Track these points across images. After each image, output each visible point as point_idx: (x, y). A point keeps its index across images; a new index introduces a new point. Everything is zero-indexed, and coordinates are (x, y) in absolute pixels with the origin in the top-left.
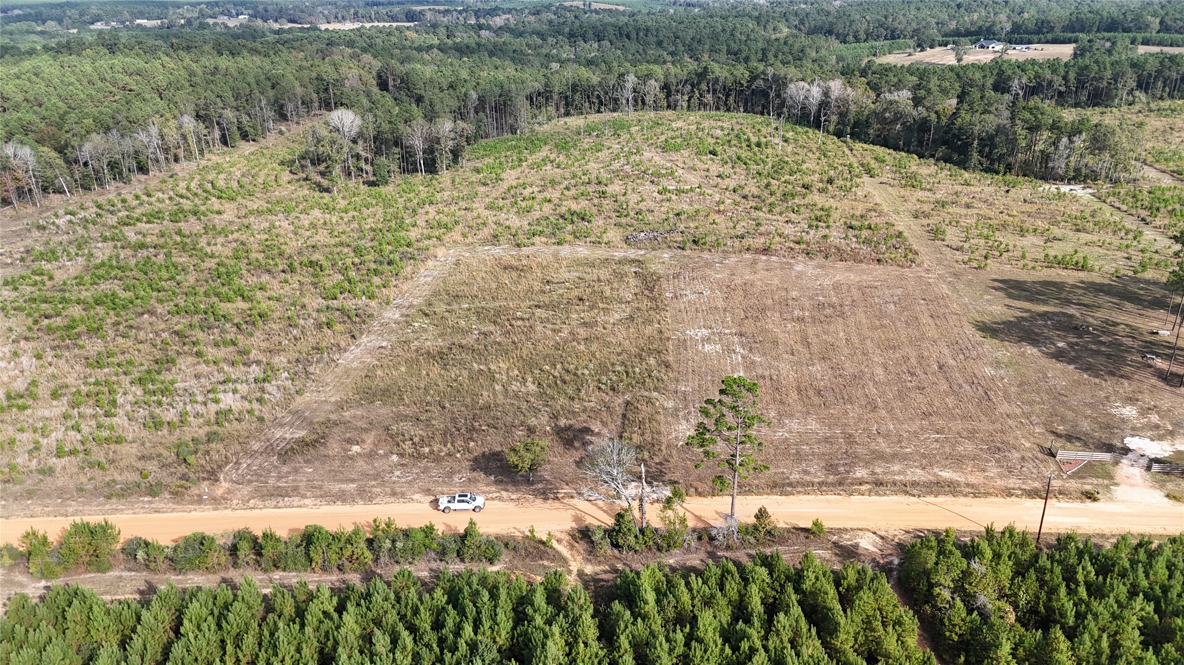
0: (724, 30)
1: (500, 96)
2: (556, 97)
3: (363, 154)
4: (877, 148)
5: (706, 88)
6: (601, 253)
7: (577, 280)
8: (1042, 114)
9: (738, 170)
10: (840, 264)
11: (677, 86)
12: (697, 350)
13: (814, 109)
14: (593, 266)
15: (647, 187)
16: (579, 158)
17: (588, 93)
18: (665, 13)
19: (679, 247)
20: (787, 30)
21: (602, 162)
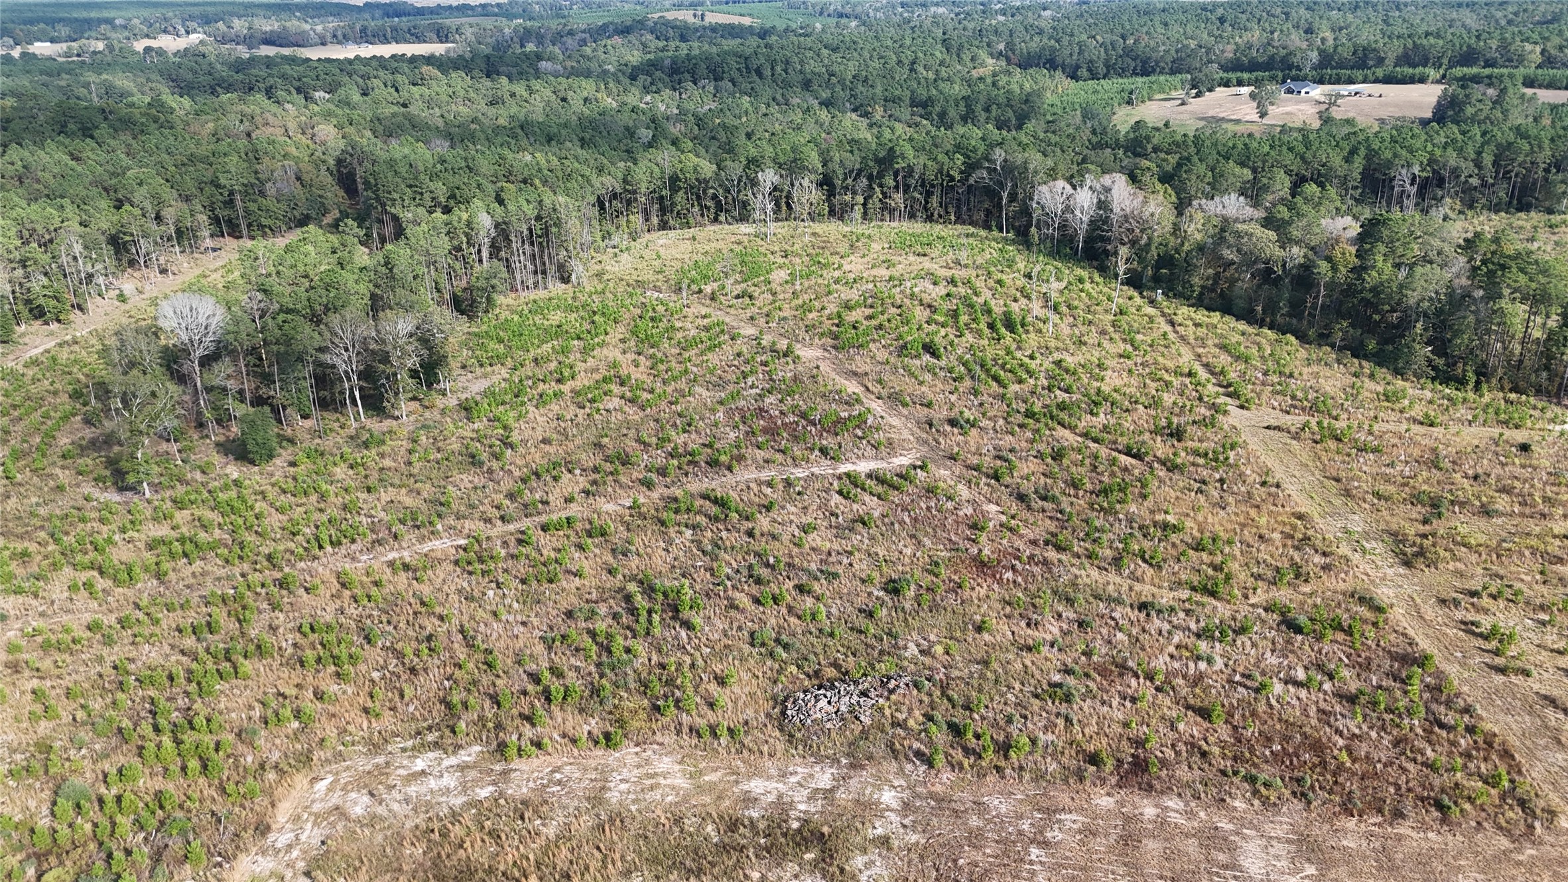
0: (899, 63)
1: (538, 218)
2: (643, 199)
5: (892, 183)
6: (717, 782)
9: (985, 399)
10: (1352, 831)
11: (846, 179)
13: (1082, 231)
15: (816, 470)
16: (678, 368)
17: (698, 191)
18: (809, 30)
19: (919, 754)
20: (990, 61)
21: (721, 384)
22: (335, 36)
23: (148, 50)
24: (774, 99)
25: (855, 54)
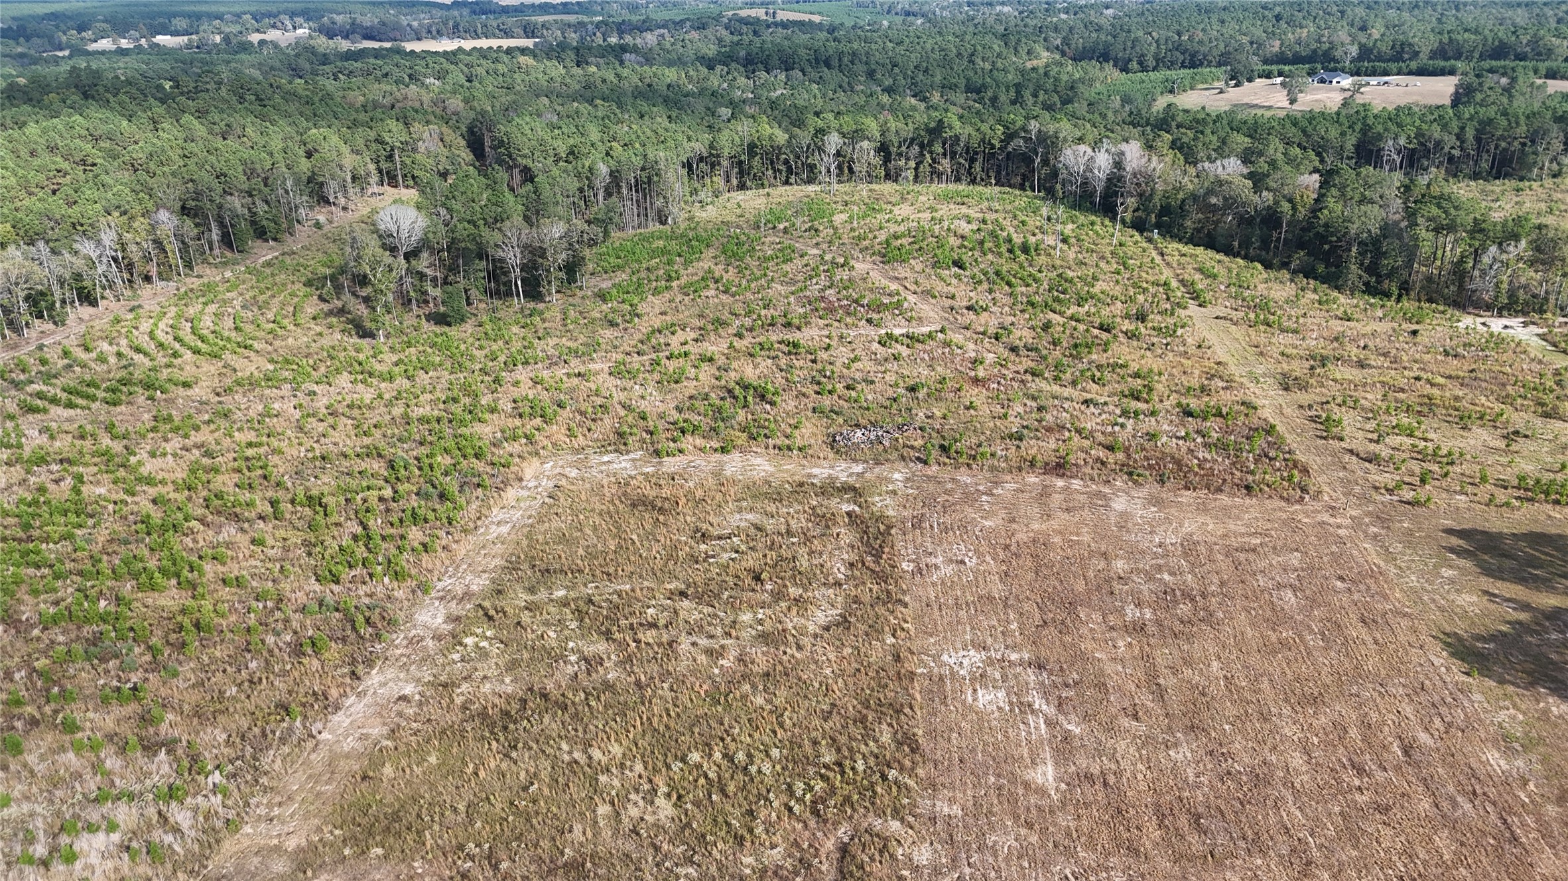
0: (959, 55)
1: (643, 169)
2: (725, 163)
3: (429, 272)
4: (1200, 250)
5: (941, 150)
6: (791, 469)
7: (752, 531)
8: (1456, 208)
9: (998, 295)
10: (1186, 496)
11: (900, 146)
12: (964, 702)
13: (1100, 187)
14: (778, 498)
15: (862, 332)
16: (758, 273)
17: (772, 156)
18: (876, 27)
19: (918, 459)
20: (1046, 54)
21: (793, 282)
22: (429, 32)
23: (262, 43)
24: (840, 87)
25: (918, 47)
